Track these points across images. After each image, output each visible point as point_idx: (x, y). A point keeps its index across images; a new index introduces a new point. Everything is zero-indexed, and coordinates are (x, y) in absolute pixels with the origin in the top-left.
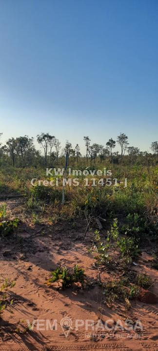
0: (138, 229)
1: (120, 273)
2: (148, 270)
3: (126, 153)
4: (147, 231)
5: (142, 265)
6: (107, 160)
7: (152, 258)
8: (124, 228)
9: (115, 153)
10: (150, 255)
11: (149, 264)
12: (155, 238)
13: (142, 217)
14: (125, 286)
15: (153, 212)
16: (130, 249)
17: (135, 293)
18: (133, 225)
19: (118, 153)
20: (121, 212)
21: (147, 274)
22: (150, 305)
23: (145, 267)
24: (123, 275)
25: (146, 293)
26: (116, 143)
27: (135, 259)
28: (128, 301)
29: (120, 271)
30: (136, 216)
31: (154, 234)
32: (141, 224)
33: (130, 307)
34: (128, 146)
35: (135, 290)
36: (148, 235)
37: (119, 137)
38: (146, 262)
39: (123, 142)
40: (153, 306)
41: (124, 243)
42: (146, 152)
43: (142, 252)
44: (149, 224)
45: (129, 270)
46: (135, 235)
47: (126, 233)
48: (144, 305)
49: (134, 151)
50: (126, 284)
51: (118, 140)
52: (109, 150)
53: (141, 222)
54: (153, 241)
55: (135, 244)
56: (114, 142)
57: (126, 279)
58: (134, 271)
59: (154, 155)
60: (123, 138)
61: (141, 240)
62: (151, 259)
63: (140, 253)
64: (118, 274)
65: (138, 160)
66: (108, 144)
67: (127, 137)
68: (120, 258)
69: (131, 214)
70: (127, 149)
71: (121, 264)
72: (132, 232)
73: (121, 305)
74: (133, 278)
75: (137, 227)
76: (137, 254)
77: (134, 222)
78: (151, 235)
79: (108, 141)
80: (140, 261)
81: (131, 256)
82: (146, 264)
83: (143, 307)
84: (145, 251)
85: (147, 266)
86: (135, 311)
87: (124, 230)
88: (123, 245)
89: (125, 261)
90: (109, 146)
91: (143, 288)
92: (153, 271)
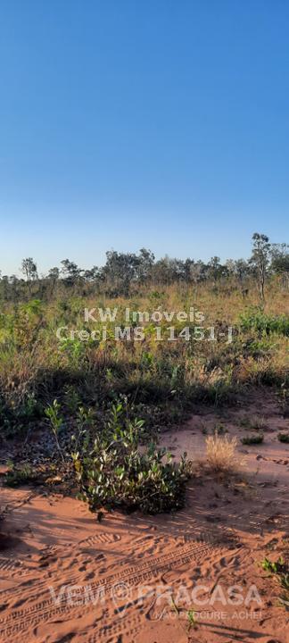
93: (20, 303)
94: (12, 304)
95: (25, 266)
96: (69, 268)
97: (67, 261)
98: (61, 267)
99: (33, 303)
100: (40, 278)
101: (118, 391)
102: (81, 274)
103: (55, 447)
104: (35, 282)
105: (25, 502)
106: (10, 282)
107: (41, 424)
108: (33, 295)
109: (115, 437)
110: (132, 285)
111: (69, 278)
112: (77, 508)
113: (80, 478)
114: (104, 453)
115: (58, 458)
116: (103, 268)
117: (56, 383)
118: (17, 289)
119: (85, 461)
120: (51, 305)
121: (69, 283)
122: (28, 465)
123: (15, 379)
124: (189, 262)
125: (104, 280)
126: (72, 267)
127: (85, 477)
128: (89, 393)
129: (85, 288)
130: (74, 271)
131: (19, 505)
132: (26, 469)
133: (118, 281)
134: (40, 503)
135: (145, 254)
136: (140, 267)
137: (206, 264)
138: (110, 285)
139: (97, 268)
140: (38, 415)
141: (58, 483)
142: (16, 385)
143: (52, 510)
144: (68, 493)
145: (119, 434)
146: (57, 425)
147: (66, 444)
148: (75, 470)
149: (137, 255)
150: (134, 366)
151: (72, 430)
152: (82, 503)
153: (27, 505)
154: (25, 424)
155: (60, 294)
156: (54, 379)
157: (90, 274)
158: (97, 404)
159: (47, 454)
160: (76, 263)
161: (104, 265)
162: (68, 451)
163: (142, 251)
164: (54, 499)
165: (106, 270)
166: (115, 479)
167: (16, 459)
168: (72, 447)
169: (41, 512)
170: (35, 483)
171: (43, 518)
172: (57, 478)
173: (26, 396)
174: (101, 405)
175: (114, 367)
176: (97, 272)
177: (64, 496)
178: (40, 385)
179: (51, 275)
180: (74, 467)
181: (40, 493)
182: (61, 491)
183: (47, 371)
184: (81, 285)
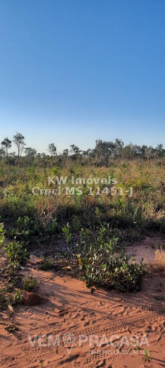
0: (27, 233)
1: (5, 280)
2: (35, 273)
3: (23, 154)
4: (36, 234)
5: (29, 269)
6: (3, 161)
7: (41, 260)
8: (14, 232)
9: (11, 153)
10: (39, 256)
11: (37, 266)
12: (45, 240)
13: (33, 219)
14: (9, 292)
15: (43, 214)
16: (18, 254)
17: (19, 298)
18: (23, 228)
19: (14, 153)
20: (11, 216)
21: (33, 276)
22: (34, 307)
23: (32, 270)
24: (9, 282)
25: (30, 296)
26: (12, 142)
27: (23, 263)
28: (10, 308)
29: (6, 277)
30: (27, 219)
31: (44, 236)
32: (31, 226)
33: (13, 313)
34: (25, 147)
35: (19, 294)
36: (37, 237)
37: (15, 137)
38: (33, 264)
39: (20, 142)
40: (36, 308)
41: (12, 248)
42: (43, 154)
43: (30, 255)
44: (39, 226)
45: (15, 276)
46: (25, 238)
47: (15, 237)
48: (27, 309)
49: (31, 152)
50: (11, 290)
51: (14, 139)
52: (5, 150)
53: (32, 225)
54: (42, 243)
55: (24, 248)
56: (10, 142)
57: (11, 285)
58: (21, 275)
59: (52, 157)
60: (19, 138)
61: (30, 243)
62: (39, 260)
63: (28, 256)
64: (3, 282)
65: (36, 161)
66: (3, 143)
67: (23, 137)
68: (7, 264)
69: (21, 218)
70: (24, 150)
71: (7, 271)
72: (22, 236)
73: (4, 313)
74: (18, 283)
75: (27, 230)
76: (25, 258)
77: (24, 225)
78: (40, 237)
79: (3, 140)
80: (28, 264)
81: (18, 260)
82: (34, 266)
83: (26, 310)
84: (34, 254)
85: (35, 268)
86: (18, 316)
87: (13, 234)
88: (11, 250)
89: (12, 267)
90: (4, 146)
91: (28, 291)
92: (40, 272)
93: (47, 169)
94: (42, 169)
95: (50, 148)
96: (74, 149)
97: (73, 146)
98: (70, 148)
99: (54, 169)
100: (58, 155)
101: (103, 220)
102: (81, 153)
103: (67, 250)
104: (55, 157)
105: (51, 279)
106: (42, 157)
107: (59, 236)
108: (54, 164)
109: (101, 246)
110: (110, 160)
111: (74, 155)
112: (79, 285)
113: (81, 268)
114: (95, 255)
115: (68, 256)
116: (93, 150)
117: (67, 214)
118: (45, 161)
119: (84, 259)
120: (64, 170)
121: (74, 158)
122: (52, 259)
123: (45, 210)
124: (144, 147)
125: (94, 156)
126: (76, 149)
127: (84, 268)
128: (86, 221)
129: (83, 161)
130: (77, 152)
131: (47, 280)
132: (51, 261)
133: (102, 157)
134: (59, 280)
135: (119, 142)
136: (115, 149)
137: (154, 148)
138: (97, 160)
139: (90, 150)
140: (58, 231)
141: (69, 270)
142: (46, 214)
143: (66, 285)
144: (74, 276)
145: (103, 245)
146: (68, 238)
147: (73, 249)
148: (78, 263)
149: (114, 143)
150: (112, 207)
151: (76, 241)
152: (83, 282)
153: (51, 281)
154: (51, 235)
155: (69, 164)
156: (67, 212)
157: (85, 153)
158: (90, 227)
159: (62, 254)
160: (78, 147)
161: (94, 148)
162: (74, 252)
163: (116, 140)
164: (67, 279)
165: (95, 151)
166: (101, 270)
167: (46, 255)
168: (76, 250)
169: (59, 285)
170: (57, 269)
171: (60, 289)
172: (69, 267)
173: (51, 220)
174: (92, 228)
175: (100, 207)
176: (90, 152)
177: (72, 278)
178: (58, 215)
179: (64, 153)
180: (78, 262)
181: (59, 275)
182: (70, 275)
183: (62, 207)
184: (81, 159)
